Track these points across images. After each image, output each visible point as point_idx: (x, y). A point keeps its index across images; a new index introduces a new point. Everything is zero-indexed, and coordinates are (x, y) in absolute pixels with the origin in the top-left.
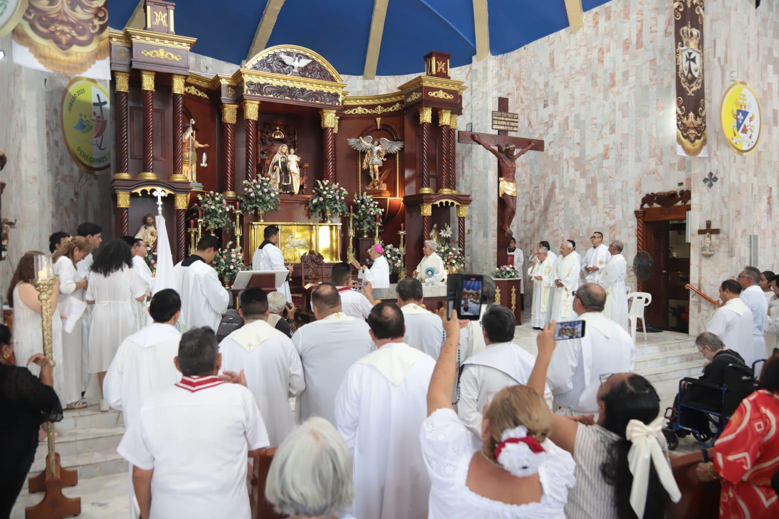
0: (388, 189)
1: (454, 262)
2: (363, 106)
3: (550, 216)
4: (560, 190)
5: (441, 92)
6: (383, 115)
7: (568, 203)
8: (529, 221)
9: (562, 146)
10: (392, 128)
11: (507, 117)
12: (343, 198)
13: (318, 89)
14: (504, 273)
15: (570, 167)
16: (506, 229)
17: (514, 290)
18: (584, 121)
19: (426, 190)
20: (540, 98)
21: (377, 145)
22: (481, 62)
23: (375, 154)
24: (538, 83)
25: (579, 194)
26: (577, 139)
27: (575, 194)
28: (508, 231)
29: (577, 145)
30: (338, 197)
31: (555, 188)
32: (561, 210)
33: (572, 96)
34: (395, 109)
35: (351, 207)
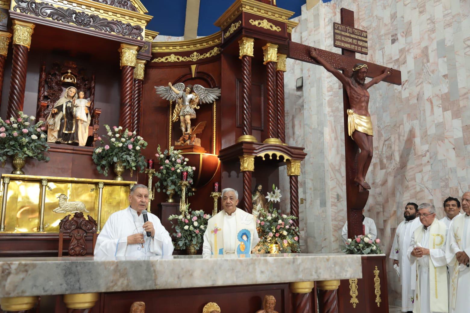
0: (202, 145)
1: (285, 233)
2: (176, 54)
3: (409, 174)
4: (422, 138)
5: (265, 21)
6: (199, 63)
7: (436, 154)
8: (380, 183)
9: (422, 83)
10: (209, 76)
11: (353, 33)
12: (138, 148)
13: (115, 18)
14: (361, 245)
15: (435, 108)
16: (360, 180)
17: (377, 272)
18: (452, 47)
19: (247, 138)
20: (385, 34)
21: (190, 93)
22: (312, 10)
23: (187, 103)
24: (383, 18)
25: (452, 140)
26: (443, 69)
27: (446, 141)
28: (362, 184)
29: (443, 79)
30: (131, 147)
31: (414, 137)
32: (425, 165)
33: (432, 21)
34: (213, 54)
35: (151, 161)
